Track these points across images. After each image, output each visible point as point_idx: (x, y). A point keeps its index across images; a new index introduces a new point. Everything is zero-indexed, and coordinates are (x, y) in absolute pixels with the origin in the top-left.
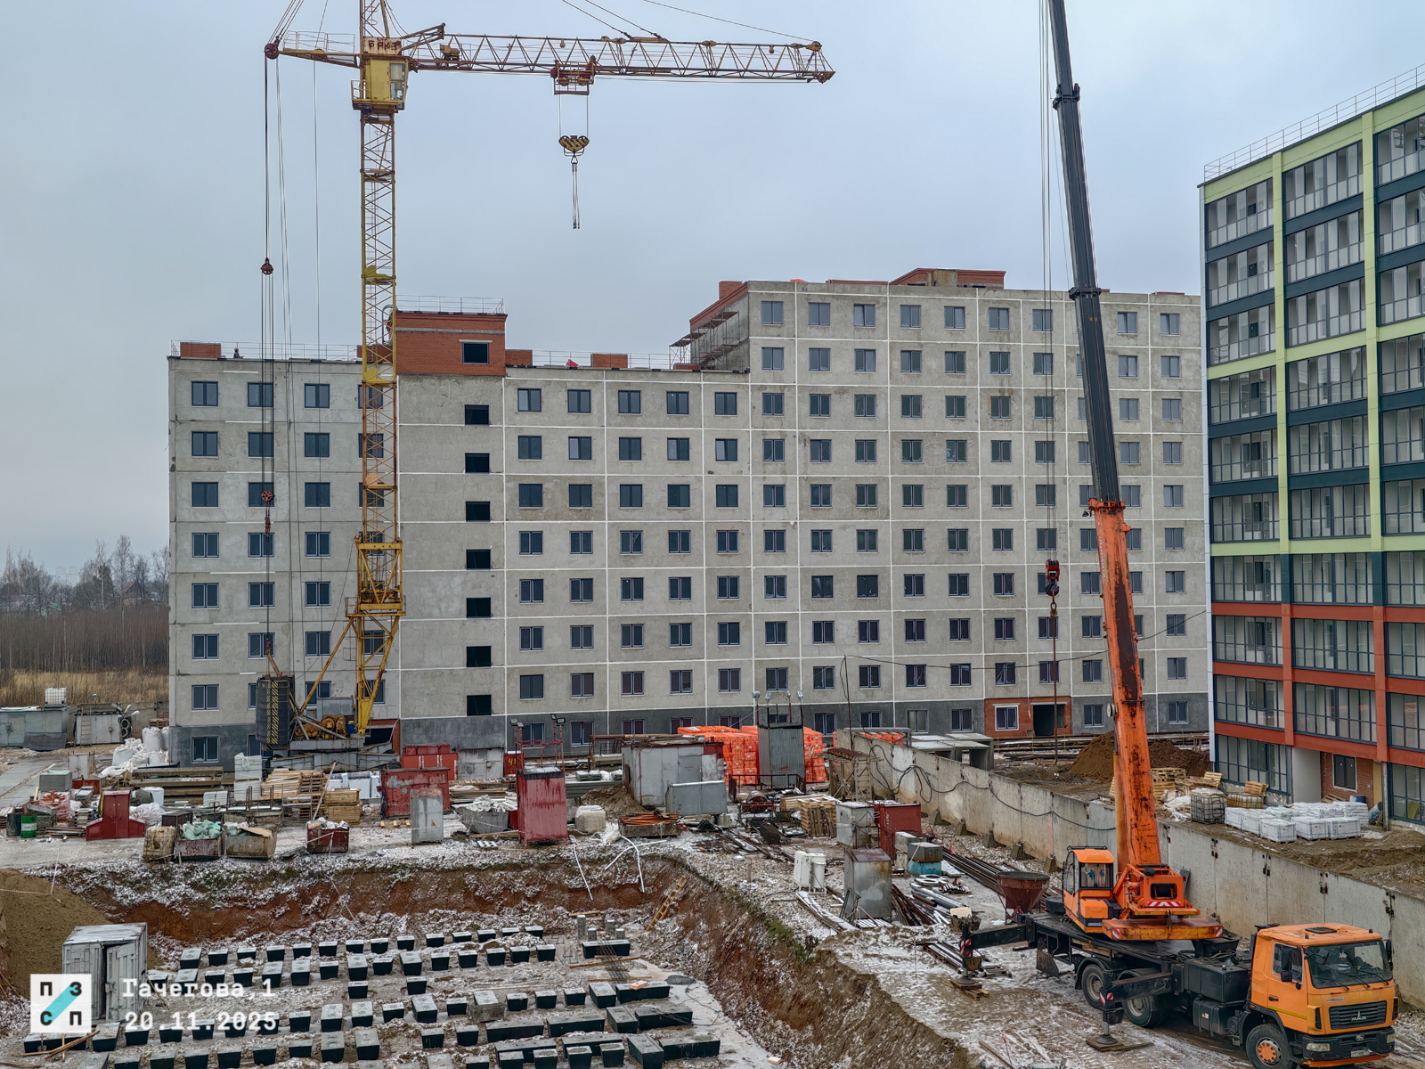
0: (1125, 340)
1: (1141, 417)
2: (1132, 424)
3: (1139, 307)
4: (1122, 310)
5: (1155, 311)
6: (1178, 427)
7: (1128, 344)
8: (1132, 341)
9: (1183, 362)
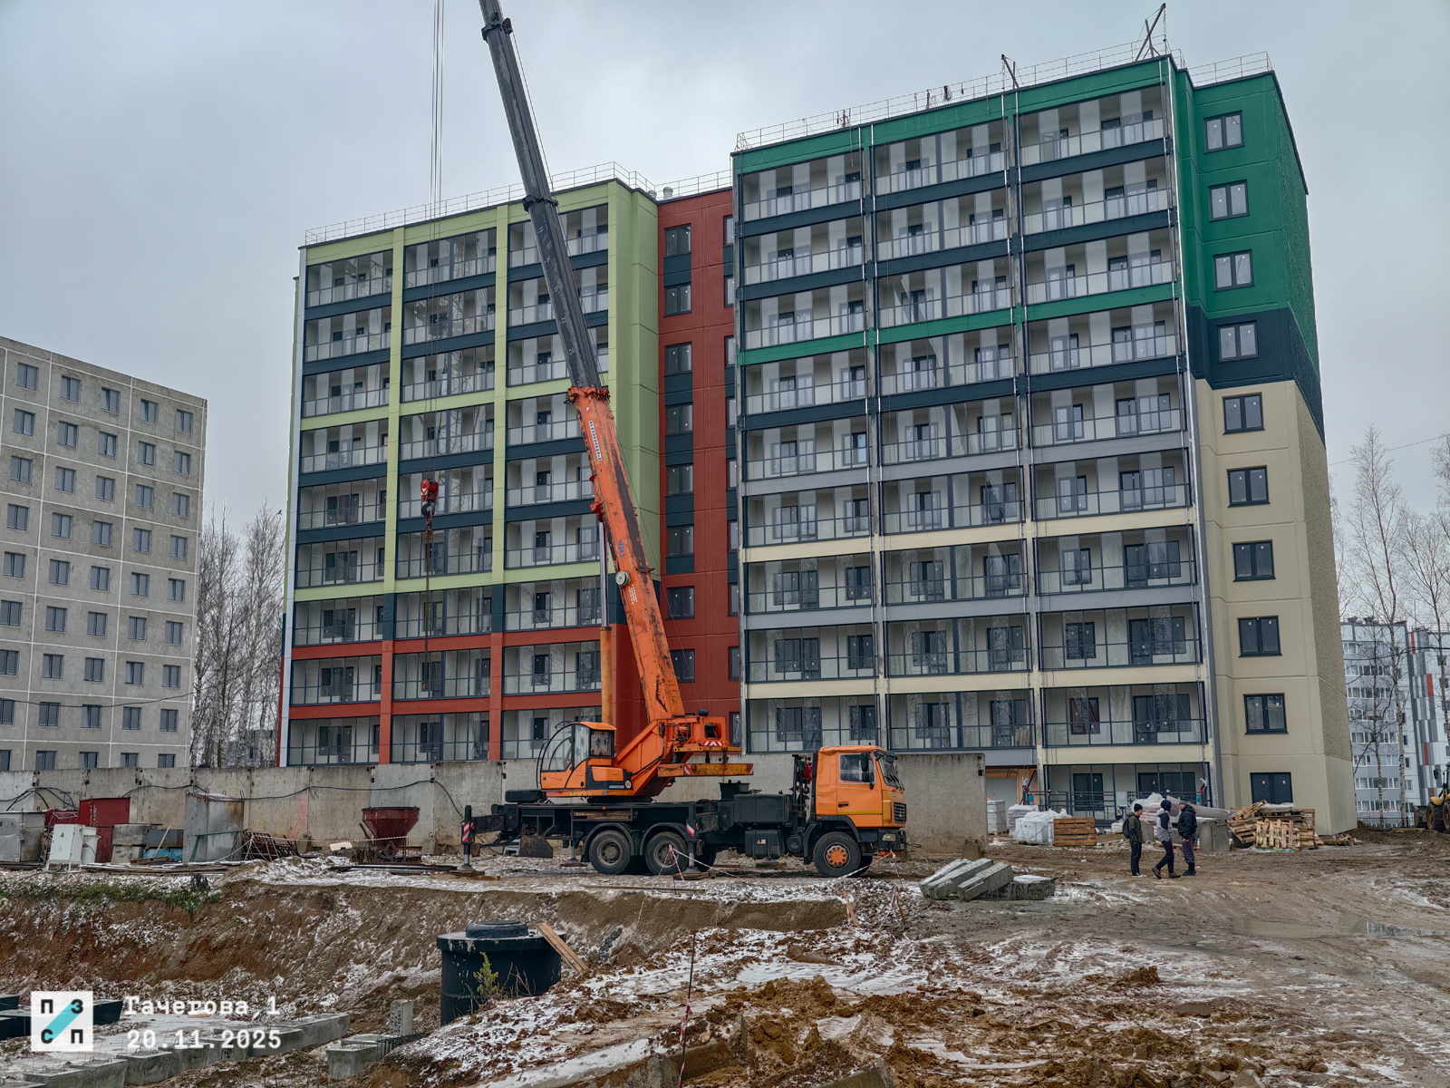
0: (107, 417)
1: (117, 499)
2: (107, 504)
3: (122, 387)
4: (107, 386)
5: (137, 395)
6: (149, 515)
7: (109, 422)
8: (113, 420)
9: (158, 451)
